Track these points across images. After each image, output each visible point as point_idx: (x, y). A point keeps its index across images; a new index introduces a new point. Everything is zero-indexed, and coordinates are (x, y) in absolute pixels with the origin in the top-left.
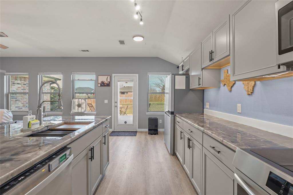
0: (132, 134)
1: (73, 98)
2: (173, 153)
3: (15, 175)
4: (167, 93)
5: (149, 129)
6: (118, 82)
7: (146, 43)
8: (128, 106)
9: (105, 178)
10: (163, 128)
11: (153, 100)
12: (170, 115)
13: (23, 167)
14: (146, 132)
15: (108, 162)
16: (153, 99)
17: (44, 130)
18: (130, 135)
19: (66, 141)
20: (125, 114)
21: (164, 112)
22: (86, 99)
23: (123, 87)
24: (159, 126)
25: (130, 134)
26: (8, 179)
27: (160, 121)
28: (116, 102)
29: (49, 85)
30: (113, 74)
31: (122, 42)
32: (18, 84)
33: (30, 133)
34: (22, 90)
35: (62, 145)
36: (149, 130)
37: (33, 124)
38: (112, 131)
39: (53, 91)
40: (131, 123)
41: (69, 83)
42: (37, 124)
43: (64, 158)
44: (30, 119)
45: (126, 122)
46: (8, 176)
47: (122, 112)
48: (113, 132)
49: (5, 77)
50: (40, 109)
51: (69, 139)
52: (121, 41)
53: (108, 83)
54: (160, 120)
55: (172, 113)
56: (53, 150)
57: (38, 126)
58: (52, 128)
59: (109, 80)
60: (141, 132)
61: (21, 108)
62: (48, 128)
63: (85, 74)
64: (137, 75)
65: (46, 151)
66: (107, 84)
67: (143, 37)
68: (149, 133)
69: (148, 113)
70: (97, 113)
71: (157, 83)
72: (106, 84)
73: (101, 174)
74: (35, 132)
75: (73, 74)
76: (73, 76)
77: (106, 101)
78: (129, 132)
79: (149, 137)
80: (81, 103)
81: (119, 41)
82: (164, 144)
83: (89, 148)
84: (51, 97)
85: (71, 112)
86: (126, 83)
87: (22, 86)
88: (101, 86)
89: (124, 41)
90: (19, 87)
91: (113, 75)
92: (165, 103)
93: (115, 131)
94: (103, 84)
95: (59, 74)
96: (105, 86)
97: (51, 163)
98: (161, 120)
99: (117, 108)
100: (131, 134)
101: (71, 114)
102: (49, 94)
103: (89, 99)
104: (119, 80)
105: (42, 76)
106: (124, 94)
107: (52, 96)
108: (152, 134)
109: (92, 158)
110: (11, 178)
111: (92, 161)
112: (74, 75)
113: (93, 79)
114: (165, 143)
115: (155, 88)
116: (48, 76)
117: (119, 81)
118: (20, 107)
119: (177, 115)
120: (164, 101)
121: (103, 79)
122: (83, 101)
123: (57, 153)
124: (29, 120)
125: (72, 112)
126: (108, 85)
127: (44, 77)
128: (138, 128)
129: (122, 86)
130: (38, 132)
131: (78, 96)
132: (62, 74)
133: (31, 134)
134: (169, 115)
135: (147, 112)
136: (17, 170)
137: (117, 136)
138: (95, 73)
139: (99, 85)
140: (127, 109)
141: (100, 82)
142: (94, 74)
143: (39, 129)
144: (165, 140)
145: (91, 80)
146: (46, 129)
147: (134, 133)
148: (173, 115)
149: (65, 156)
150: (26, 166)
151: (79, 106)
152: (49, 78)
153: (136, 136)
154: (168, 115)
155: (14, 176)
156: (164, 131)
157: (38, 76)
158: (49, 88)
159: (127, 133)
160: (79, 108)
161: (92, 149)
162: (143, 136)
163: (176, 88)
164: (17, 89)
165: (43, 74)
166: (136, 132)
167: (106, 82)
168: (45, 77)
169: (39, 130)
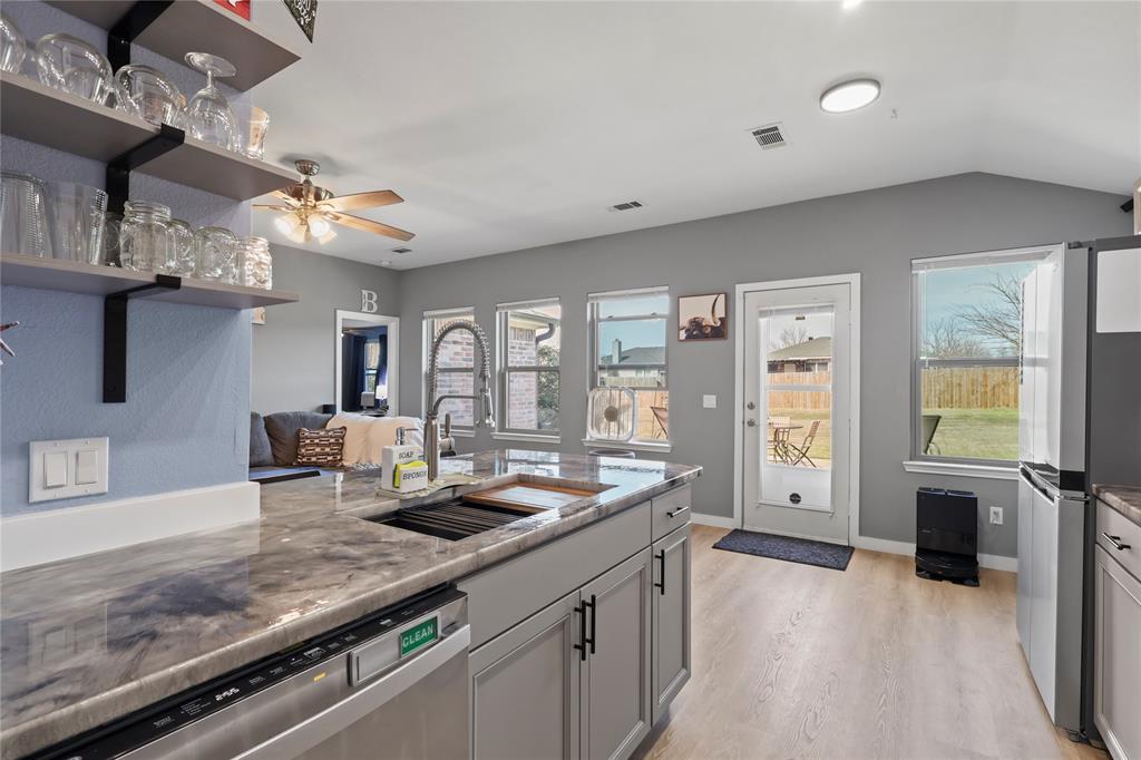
0: (827, 556)
1: (593, 386)
2: (1077, 728)
3: (206, 678)
4: (1034, 362)
5: (918, 548)
6: (761, 316)
7: (894, 111)
8: (818, 423)
9: (666, 743)
10: (1012, 551)
11: (964, 401)
12: (1056, 492)
13: (241, 651)
14: (901, 560)
15: (684, 672)
16: (964, 393)
17: (441, 497)
18: (812, 559)
19: (452, 562)
20: (804, 459)
21: (1015, 465)
22: (634, 389)
23: (806, 339)
24: (985, 536)
25: (813, 554)
26: (174, 691)
27: (994, 515)
28: (751, 406)
29: (534, 342)
30: (737, 286)
31: (769, 136)
32: (455, 342)
33: (391, 505)
34: (464, 360)
35: (427, 576)
36: (920, 551)
37: (407, 476)
38: (733, 528)
39: (544, 363)
40: (825, 503)
41: (580, 331)
42: (418, 475)
43: (424, 634)
44: (401, 456)
45: (795, 498)
46: (173, 679)
47: (790, 448)
48: (736, 530)
49: (424, 322)
50: (434, 422)
51: (467, 552)
52: (763, 131)
53: (719, 324)
54: (993, 509)
55: (1070, 481)
56: (384, 595)
57: (423, 482)
58: (471, 496)
59: (720, 313)
60: (877, 555)
61: (462, 417)
62: (458, 495)
63: (632, 295)
64: (855, 278)
65: (353, 595)
66: (712, 327)
67: (877, 83)
68: (918, 569)
69: (913, 466)
70: (673, 448)
71: (984, 313)
72: (709, 329)
73: (642, 718)
74: (410, 505)
75: (592, 298)
76: (592, 305)
77: (710, 401)
78: (812, 542)
79: (919, 590)
80: (617, 406)
81: (755, 134)
82: (1016, 650)
83: (572, 601)
84: (540, 383)
85: (585, 437)
86: (797, 319)
87: (463, 349)
88: (690, 337)
89: (776, 128)
90: (456, 353)
91: (740, 289)
92: (1023, 414)
93: (745, 528)
94: (697, 331)
95: (553, 303)
96: (706, 337)
97: (356, 651)
98: (1000, 510)
99: (758, 432)
100: (819, 556)
101: (586, 445)
102: (534, 374)
103: (658, 392)
104: (766, 308)
105: (506, 313)
106: (809, 370)
107: (544, 380)
108: (935, 577)
109: (586, 644)
110: (187, 685)
111: (584, 658)
112: (595, 303)
113: (658, 313)
114: (1020, 646)
115: (978, 338)
116: (529, 311)
117: (763, 314)
118: (460, 414)
119: (1110, 497)
120: (1017, 407)
121: (700, 308)
122: (626, 398)
123: (402, 609)
124: (396, 460)
125: (588, 438)
126: (720, 332)
127: (512, 315)
128: (860, 534)
129: (802, 336)
130: (419, 503)
131: (631, 378)
132: (560, 302)
133: (396, 509)
134: (1048, 489)
135: (911, 460)
136: (212, 658)
137: (753, 553)
138: (666, 288)
139: (683, 335)
140: (812, 435)
141: (684, 321)
142: (664, 292)
143: (423, 494)
144: (1019, 627)
145: (654, 316)
146: (448, 495)
147: (834, 556)
148: (1081, 494)
149: (431, 630)
150: (253, 647)
151: (612, 415)
152: (534, 320)
153: (844, 569)
154: (1044, 492)
155: (200, 682)
156: (1016, 571)
157: (497, 313)
158: (534, 354)
159: (802, 548)
160: (612, 424)
161: (586, 608)
162: (884, 577)
163: (1101, 328)
164: (451, 359)
165: (508, 307)
166: (849, 550)
167: (709, 320)
168: (515, 316)
169: (423, 498)
